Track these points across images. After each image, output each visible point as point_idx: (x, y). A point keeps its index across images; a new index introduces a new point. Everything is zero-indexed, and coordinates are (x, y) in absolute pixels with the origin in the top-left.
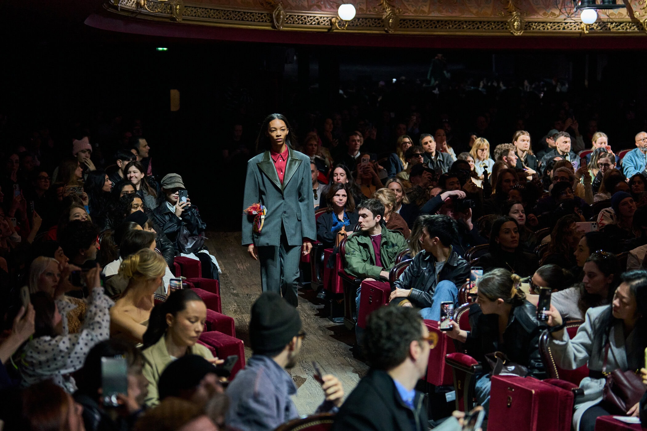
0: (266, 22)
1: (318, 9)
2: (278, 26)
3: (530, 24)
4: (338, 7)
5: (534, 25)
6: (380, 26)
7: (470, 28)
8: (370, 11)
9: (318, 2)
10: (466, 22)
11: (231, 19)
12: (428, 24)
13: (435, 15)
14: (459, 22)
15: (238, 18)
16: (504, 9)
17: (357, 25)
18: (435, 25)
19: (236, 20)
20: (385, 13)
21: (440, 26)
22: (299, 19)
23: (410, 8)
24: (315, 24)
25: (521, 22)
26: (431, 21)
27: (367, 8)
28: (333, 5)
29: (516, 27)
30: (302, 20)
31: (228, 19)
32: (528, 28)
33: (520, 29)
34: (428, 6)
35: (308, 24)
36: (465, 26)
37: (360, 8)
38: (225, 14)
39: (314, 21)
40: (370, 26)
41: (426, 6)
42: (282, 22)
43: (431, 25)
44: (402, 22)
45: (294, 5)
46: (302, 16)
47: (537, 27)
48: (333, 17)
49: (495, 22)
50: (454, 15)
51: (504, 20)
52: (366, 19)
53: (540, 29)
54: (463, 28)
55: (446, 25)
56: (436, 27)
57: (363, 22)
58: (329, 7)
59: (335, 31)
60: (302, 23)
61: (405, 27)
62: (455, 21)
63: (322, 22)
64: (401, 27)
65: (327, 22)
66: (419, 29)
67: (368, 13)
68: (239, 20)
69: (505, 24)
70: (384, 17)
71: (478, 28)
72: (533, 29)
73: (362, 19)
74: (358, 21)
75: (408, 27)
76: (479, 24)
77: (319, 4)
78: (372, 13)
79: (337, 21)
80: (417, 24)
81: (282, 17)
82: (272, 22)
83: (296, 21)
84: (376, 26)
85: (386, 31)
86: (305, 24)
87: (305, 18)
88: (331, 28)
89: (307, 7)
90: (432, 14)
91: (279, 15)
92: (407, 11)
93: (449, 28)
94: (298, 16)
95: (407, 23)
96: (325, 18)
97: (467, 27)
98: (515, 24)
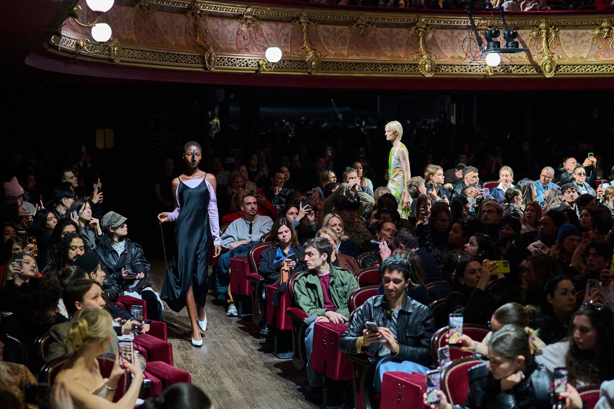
0: (198, 63)
1: (246, 52)
2: (209, 68)
3: (440, 66)
4: (265, 49)
5: (444, 68)
6: (303, 68)
7: (385, 70)
8: (294, 54)
9: (246, 46)
10: (382, 64)
11: (166, 61)
12: (347, 66)
13: (353, 58)
14: (376, 64)
15: (173, 60)
16: (416, 52)
17: (282, 67)
18: (353, 67)
19: (170, 61)
20: (308, 56)
21: (358, 68)
22: (229, 61)
23: (330, 51)
24: (244, 66)
25: (431, 64)
26: (350, 63)
27: (291, 52)
28: (260, 48)
29: (427, 69)
30: (232, 62)
31: (163, 61)
32: (438, 70)
33: (431, 71)
34: (347, 50)
35: (237, 66)
36: (381, 69)
37: (285, 52)
38: (160, 56)
39: (243, 63)
40: (294, 68)
41: (344, 49)
42: (214, 64)
43: (350, 67)
44: (323, 64)
45: (224, 48)
46: (232, 58)
47: (446, 69)
48: (261, 60)
49: (407, 65)
50: (370, 58)
51: (416, 62)
52: (291, 61)
53: (448, 71)
54: (379, 70)
55: (363, 68)
56: (354, 69)
57: (288, 64)
58: (256, 50)
59: (262, 72)
60: (232, 65)
61: (326, 69)
62: (372, 64)
63: (250, 65)
64: (322, 69)
65: (255, 64)
66: (339, 71)
67: (292, 56)
68: (174, 62)
69: (417, 67)
70: (307, 60)
71: (393, 70)
72: (443, 71)
73: (287, 61)
74: (284, 63)
75: (329, 69)
76: (393, 66)
77: (247, 47)
78: (296, 56)
79: (264, 63)
80: (337, 67)
81: (213, 59)
82: (204, 63)
83: (227, 63)
84: (299, 68)
85: (309, 73)
86: (235, 66)
87: (234, 61)
88: (259, 70)
89: (236, 50)
90: (351, 57)
91: (210, 57)
92: (328, 54)
93: (367, 70)
94: (228, 58)
95: (328, 65)
96: (253, 61)
97: (382, 69)
98: (426, 67)
